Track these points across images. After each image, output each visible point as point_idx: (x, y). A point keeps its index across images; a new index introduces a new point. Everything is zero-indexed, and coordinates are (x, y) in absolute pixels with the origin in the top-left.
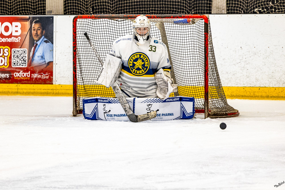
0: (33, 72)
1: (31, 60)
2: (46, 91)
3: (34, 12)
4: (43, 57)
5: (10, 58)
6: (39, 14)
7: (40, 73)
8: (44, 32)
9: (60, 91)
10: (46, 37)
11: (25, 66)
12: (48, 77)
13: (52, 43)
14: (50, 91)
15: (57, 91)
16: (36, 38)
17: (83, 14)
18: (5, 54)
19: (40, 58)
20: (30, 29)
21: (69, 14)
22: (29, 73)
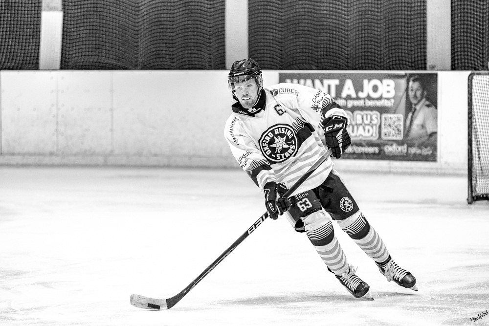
0: (410, 146)
1: (408, 130)
2: (428, 171)
3: (412, 67)
4: (423, 126)
5: (380, 127)
6: (418, 69)
7: (420, 146)
8: (425, 93)
9: (447, 172)
10: (427, 99)
11: (400, 138)
12: (430, 153)
13: (436, 107)
14: (432, 171)
15: (443, 171)
16: (414, 101)
17: (478, 70)
18: (373, 122)
19: (420, 127)
20: (407, 89)
21: (458, 70)
22: (405, 146)
